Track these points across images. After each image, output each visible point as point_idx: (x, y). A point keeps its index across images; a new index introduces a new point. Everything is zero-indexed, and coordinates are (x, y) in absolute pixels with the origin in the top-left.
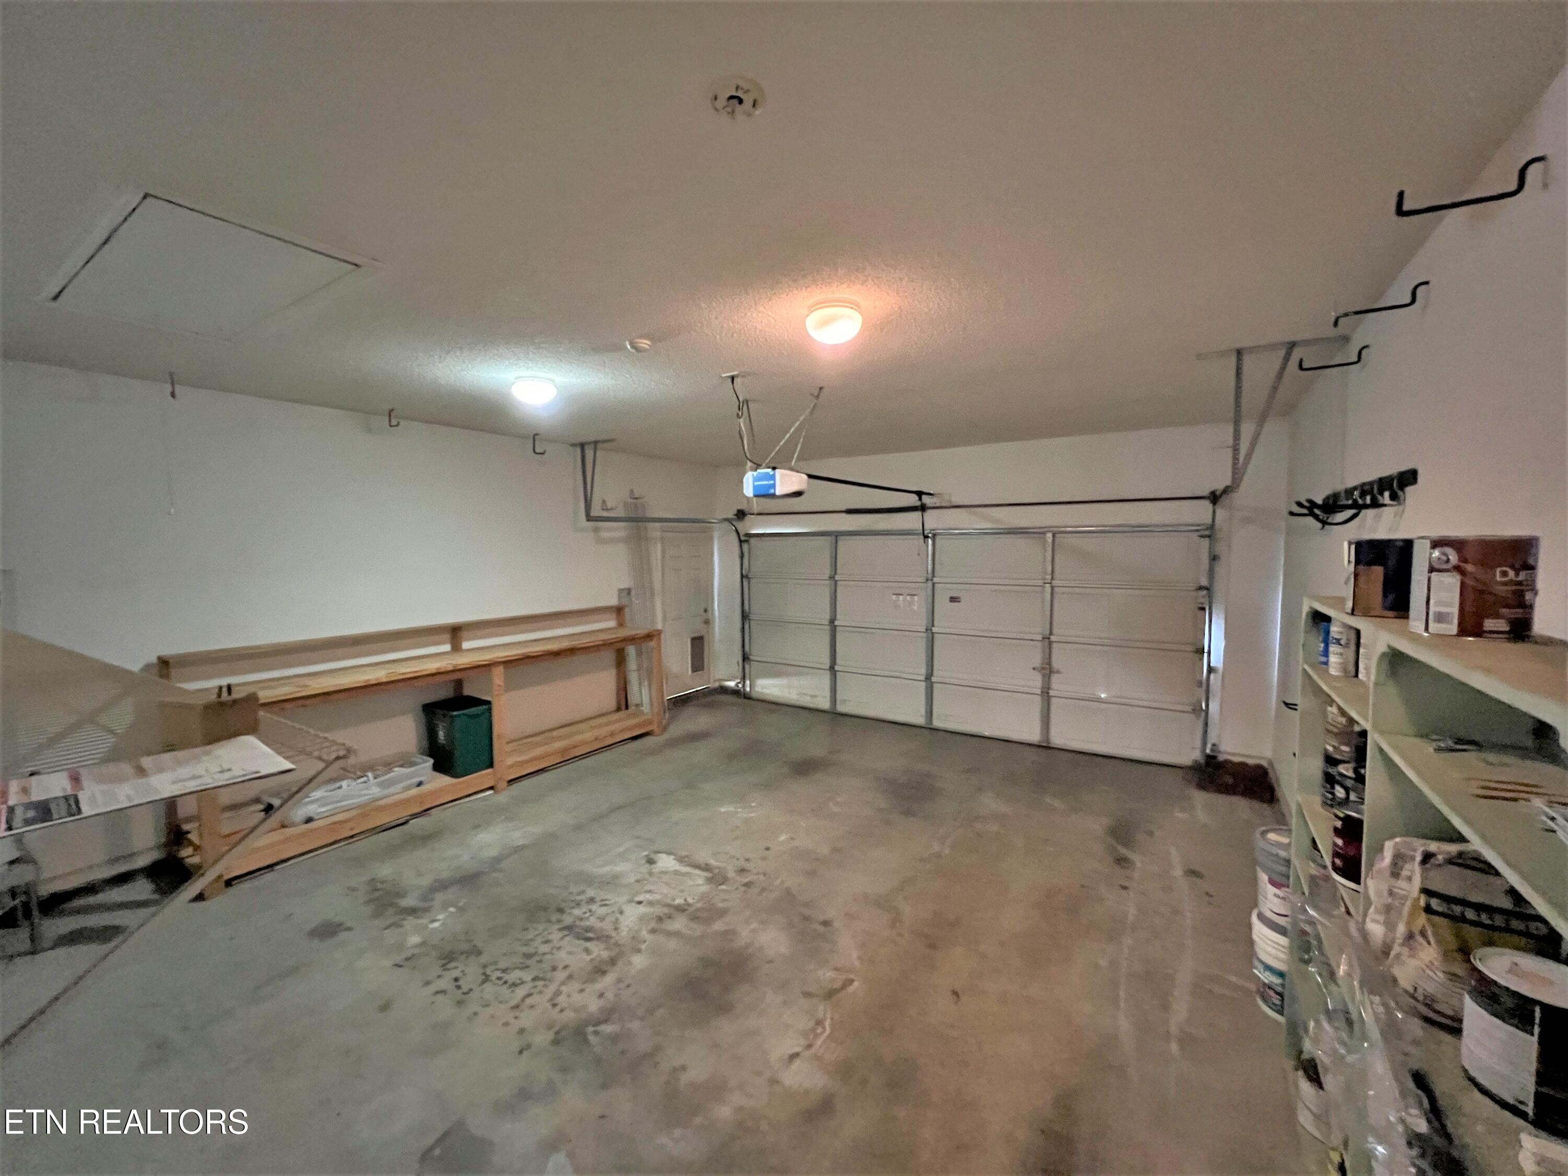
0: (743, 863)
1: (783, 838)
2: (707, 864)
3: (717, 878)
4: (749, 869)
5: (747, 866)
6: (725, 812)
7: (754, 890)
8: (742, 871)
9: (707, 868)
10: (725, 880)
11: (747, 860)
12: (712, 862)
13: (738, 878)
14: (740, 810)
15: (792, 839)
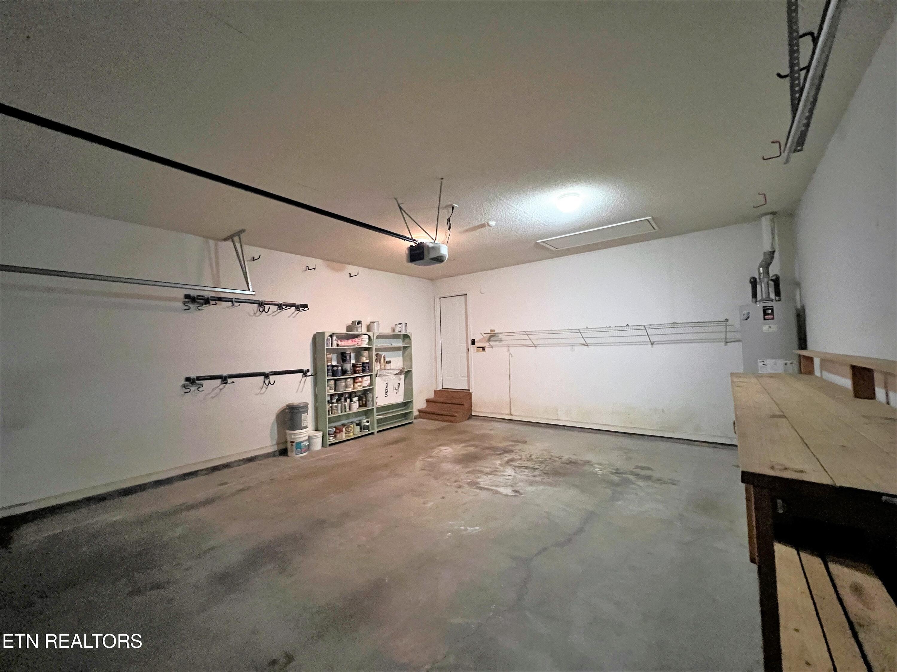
0: (459, 490)
1: (430, 504)
2: (481, 490)
3: (473, 484)
4: (455, 488)
5: (456, 489)
6: (476, 526)
7: (454, 479)
8: (460, 487)
9: (481, 488)
10: (469, 484)
11: (456, 492)
12: (477, 491)
13: (461, 484)
14: (462, 528)
15: (424, 503)
